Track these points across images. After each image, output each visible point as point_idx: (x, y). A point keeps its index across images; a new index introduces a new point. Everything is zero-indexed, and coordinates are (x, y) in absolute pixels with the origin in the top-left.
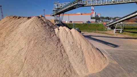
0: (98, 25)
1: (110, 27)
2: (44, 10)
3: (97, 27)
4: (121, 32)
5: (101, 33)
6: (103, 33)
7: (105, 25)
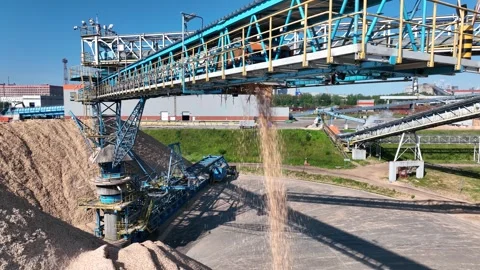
0: (308, 138)
1: (361, 148)
2: (65, 61)
3: (303, 145)
4: (420, 173)
5: (330, 178)
6: (340, 181)
7: (337, 137)
